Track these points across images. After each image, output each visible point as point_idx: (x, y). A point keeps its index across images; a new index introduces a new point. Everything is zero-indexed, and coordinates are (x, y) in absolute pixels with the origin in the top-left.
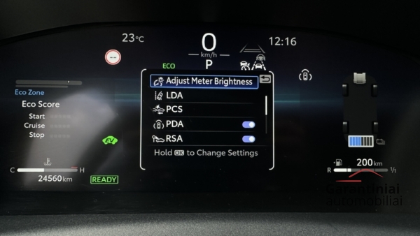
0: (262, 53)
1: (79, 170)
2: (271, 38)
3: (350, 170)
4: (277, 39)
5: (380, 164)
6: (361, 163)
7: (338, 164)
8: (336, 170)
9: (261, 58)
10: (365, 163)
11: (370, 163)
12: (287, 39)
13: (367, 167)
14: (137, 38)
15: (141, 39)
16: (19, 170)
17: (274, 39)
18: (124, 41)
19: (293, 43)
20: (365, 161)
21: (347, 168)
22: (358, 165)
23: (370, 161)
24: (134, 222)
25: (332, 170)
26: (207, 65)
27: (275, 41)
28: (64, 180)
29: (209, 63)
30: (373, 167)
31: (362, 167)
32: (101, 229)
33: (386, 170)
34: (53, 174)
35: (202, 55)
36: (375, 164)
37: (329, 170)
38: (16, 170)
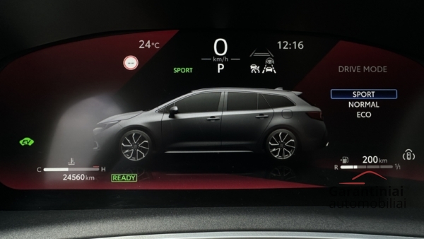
0: (271, 56)
1: (100, 169)
2: (280, 42)
3: (356, 167)
4: (286, 43)
5: (385, 160)
6: (367, 161)
7: (344, 161)
8: (342, 167)
9: (270, 62)
10: (370, 160)
11: (375, 160)
12: (295, 42)
13: (373, 164)
14: (152, 44)
15: (157, 45)
16: (45, 170)
17: (282, 43)
18: (140, 47)
19: (301, 46)
20: (370, 158)
21: (353, 165)
22: (364, 162)
23: (375, 158)
24: (155, 215)
25: (339, 167)
26: (219, 69)
27: (283, 45)
28: (87, 178)
29: (221, 67)
30: (378, 164)
31: (368, 164)
32: (125, 223)
33: (391, 167)
34: (76, 173)
35: (214, 60)
36: (380, 161)
37: (336, 167)
38: (42, 169)
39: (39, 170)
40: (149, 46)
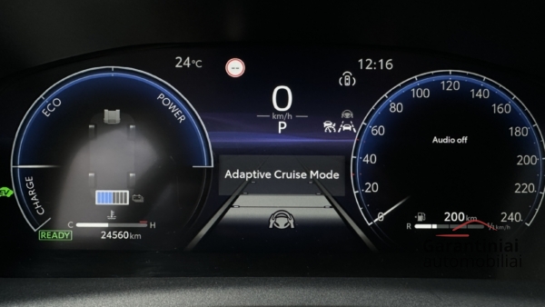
2: (361, 60)
3: (435, 226)
4: (369, 62)
5: (474, 218)
6: (450, 218)
7: (420, 218)
8: (417, 226)
9: (347, 115)
10: (454, 218)
11: (461, 218)
12: (381, 61)
13: (458, 222)
14: (193, 62)
15: (199, 64)
16: (79, 225)
17: (364, 61)
18: (177, 66)
19: (389, 66)
20: (454, 215)
21: (432, 223)
22: (446, 220)
23: (461, 215)
25: (413, 226)
27: (366, 64)
31: (451, 223)
36: (467, 219)
37: (409, 226)
38: (74, 225)
39: (71, 225)
40: (188, 65)
